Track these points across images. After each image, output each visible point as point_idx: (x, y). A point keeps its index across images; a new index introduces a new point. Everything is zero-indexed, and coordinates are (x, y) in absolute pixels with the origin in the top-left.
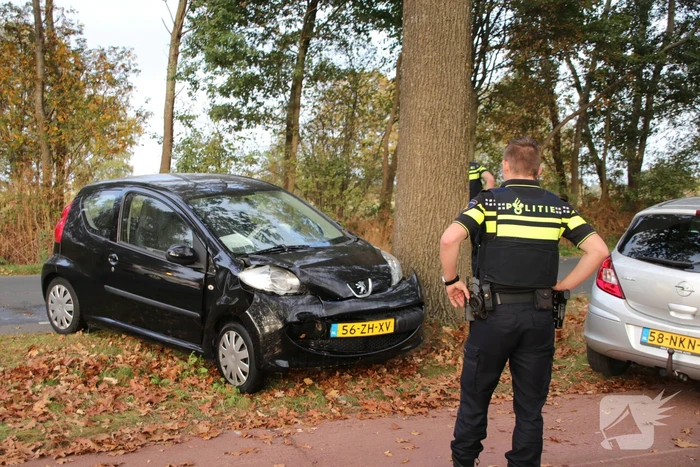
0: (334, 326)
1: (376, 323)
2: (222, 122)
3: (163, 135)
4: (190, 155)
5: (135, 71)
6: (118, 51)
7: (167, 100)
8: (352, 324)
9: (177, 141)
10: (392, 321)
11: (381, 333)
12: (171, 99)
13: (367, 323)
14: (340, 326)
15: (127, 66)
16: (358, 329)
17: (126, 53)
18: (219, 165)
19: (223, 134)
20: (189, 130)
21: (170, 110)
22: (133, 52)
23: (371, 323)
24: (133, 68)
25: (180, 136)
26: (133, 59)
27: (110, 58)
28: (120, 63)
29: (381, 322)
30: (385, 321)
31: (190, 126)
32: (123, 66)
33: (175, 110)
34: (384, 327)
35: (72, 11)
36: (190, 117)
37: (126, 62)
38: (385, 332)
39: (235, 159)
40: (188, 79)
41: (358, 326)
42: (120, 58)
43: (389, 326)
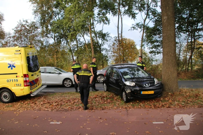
0: (141, 92)
1: (150, 92)
13: (148, 92)
14: (143, 92)
41: (146, 92)
43: (152, 92)
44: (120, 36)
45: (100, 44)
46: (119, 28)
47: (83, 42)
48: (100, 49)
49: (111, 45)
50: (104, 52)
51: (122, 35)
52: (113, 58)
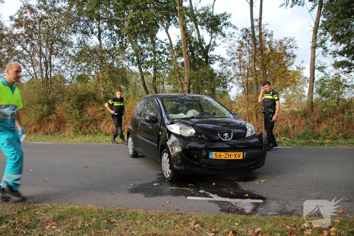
0: (210, 153)
1: (233, 154)
2: (340, 68)
3: (309, 77)
4: (323, 85)
5: (296, 48)
6: (287, 39)
7: (311, 60)
8: (220, 153)
9: (316, 79)
10: (242, 153)
11: (235, 158)
12: (313, 59)
13: (228, 153)
14: (214, 153)
15: (292, 46)
16: (223, 156)
17: (291, 40)
18: (339, 90)
19: (341, 74)
20: (322, 74)
21: (313, 65)
22: (295, 39)
23: (230, 153)
24: (295, 46)
25: (318, 77)
26: (295, 42)
27: (284, 43)
28: (289, 45)
29: (236, 153)
30: (237, 153)
31: (323, 72)
32: (290, 46)
33: (315, 65)
34: (237, 156)
35: (267, 24)
36: (323, 67)
37: (292, 44)
38: (238, 158)
39: (348, 87)
40: (322, 47)
41: (223, 154)
42: (289, 43)
43: (240, 156)
44: (256, 24)
45: (207, 44)
46: (254, 5)
47: (166, 42)
48: (207, 57)
49: (235, 50)
50: (216, 67)
51: (260, 23)
52: (238, 79)
